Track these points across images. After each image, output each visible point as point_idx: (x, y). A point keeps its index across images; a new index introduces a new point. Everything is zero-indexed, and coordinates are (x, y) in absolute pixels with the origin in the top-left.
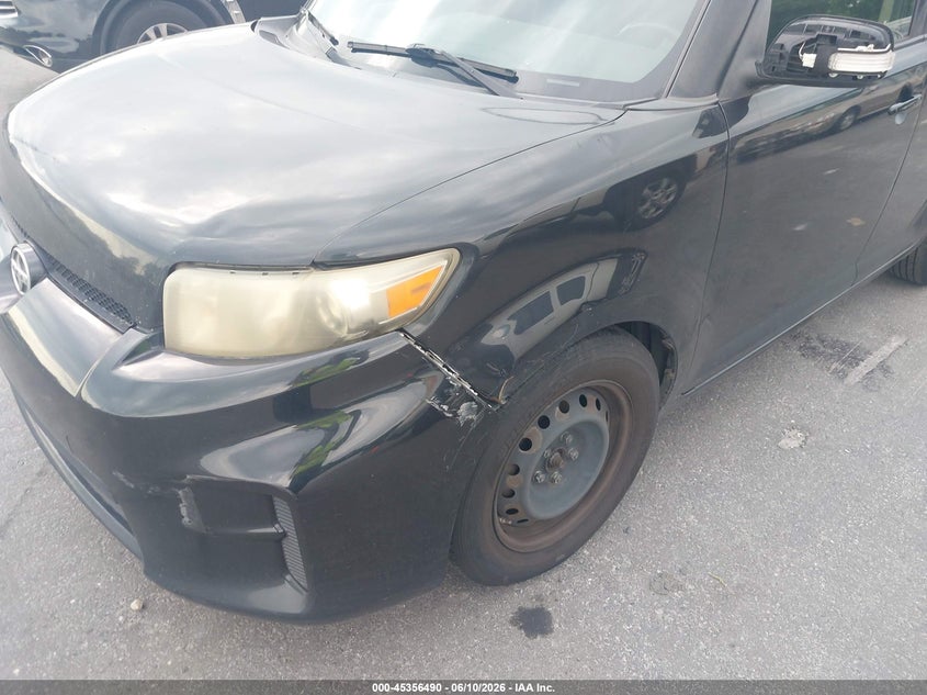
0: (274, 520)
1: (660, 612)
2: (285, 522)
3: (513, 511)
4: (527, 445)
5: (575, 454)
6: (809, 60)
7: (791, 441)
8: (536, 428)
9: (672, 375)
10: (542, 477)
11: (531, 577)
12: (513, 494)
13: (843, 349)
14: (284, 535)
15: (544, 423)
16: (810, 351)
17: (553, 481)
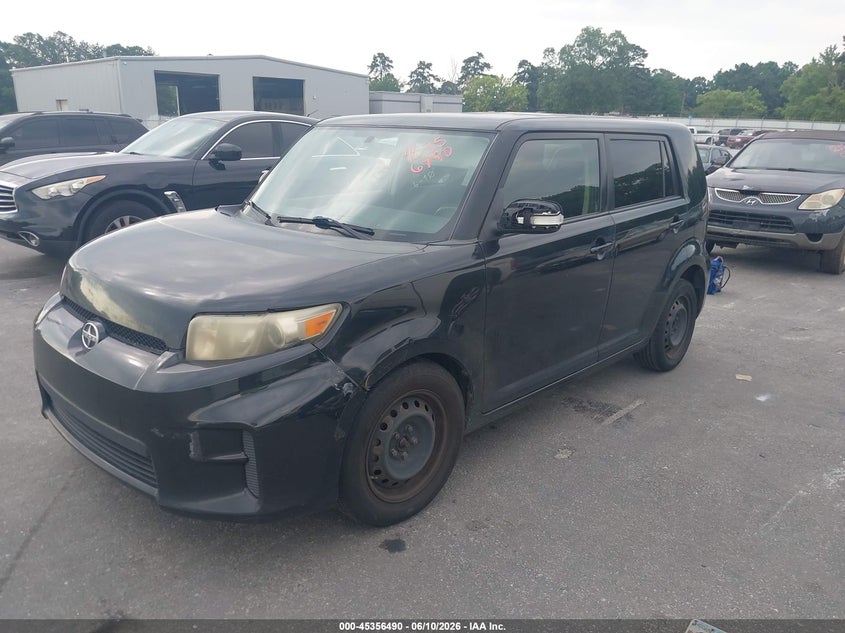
0: (241, 449)
1: (472, 539)
2: (249, 451)
3: (378, 472)
4: (384, 427)
5: (414, 440)
6: (521, 220)
7: (562, 455)
8: (389, 417)
9: (471, 395)
10: (395, 452)
11: (392, 524)
12: (378, 458)
13: (604, 407)
14: (247, 460)
15: (394, 414)
16: (581, 408)
17: (403, 458)
